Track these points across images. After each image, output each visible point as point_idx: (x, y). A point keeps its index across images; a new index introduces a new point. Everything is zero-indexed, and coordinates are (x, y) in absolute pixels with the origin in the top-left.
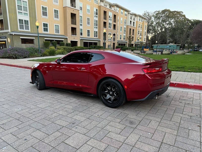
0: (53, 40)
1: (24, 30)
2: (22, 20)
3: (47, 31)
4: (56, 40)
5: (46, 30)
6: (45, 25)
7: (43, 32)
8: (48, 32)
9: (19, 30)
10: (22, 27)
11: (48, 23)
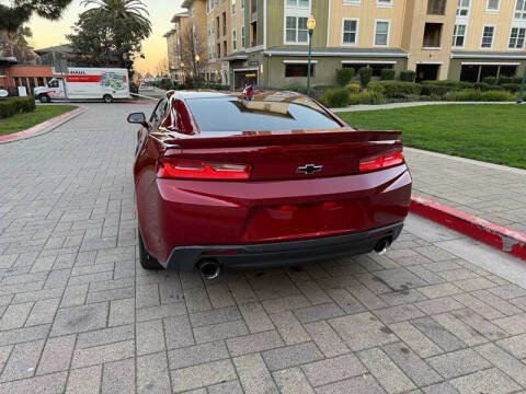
0: (365, 65)
1: (297, 43)
2: (295, 18)
3: (353, 40)
4: (371, 65)
5: (350, 37)
6: (351, 25)
7: (342, 44)
8: (356, 44)
9: (285, 43)
10: (291, 36)
11: (358, 20)
